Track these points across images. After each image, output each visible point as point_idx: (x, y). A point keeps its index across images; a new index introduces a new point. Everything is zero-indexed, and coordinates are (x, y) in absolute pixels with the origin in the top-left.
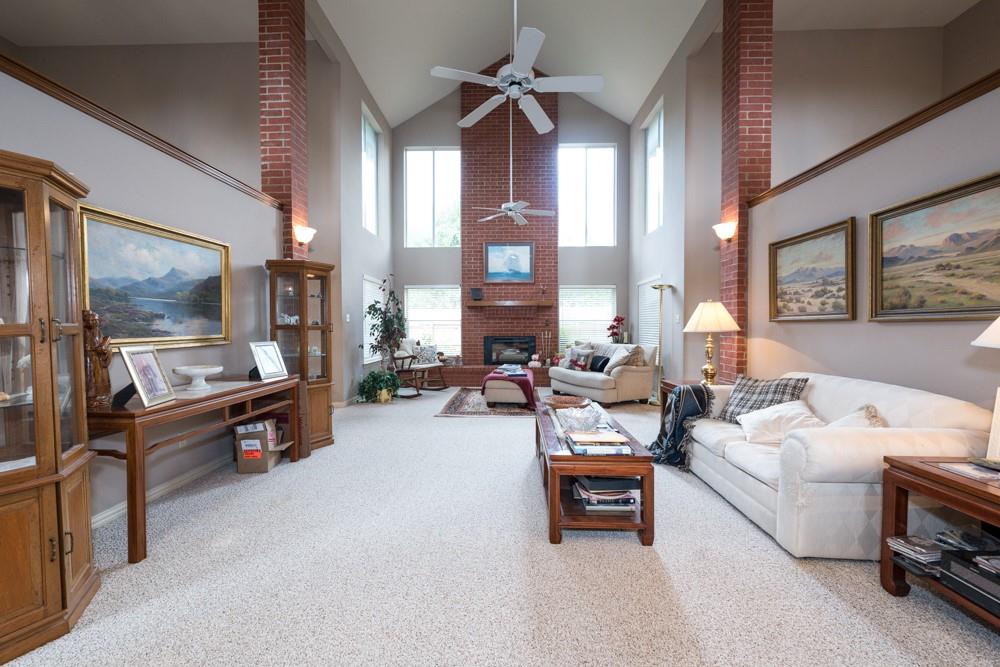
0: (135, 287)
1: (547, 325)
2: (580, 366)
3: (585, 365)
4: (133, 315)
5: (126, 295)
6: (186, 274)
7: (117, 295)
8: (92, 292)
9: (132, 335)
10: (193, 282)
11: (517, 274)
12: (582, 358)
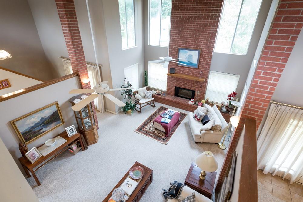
0: (33, 127)
1: (201, 87)
2: (197, 119)
3: (199, 119)
4: (34, 133)
5: (31, 130)
6: (45, 116)
7: (29, 131)
8: (22, 135)
9: (35, 136)
10: (49, 117)
11: (191, 63)
12: (199, 116)
